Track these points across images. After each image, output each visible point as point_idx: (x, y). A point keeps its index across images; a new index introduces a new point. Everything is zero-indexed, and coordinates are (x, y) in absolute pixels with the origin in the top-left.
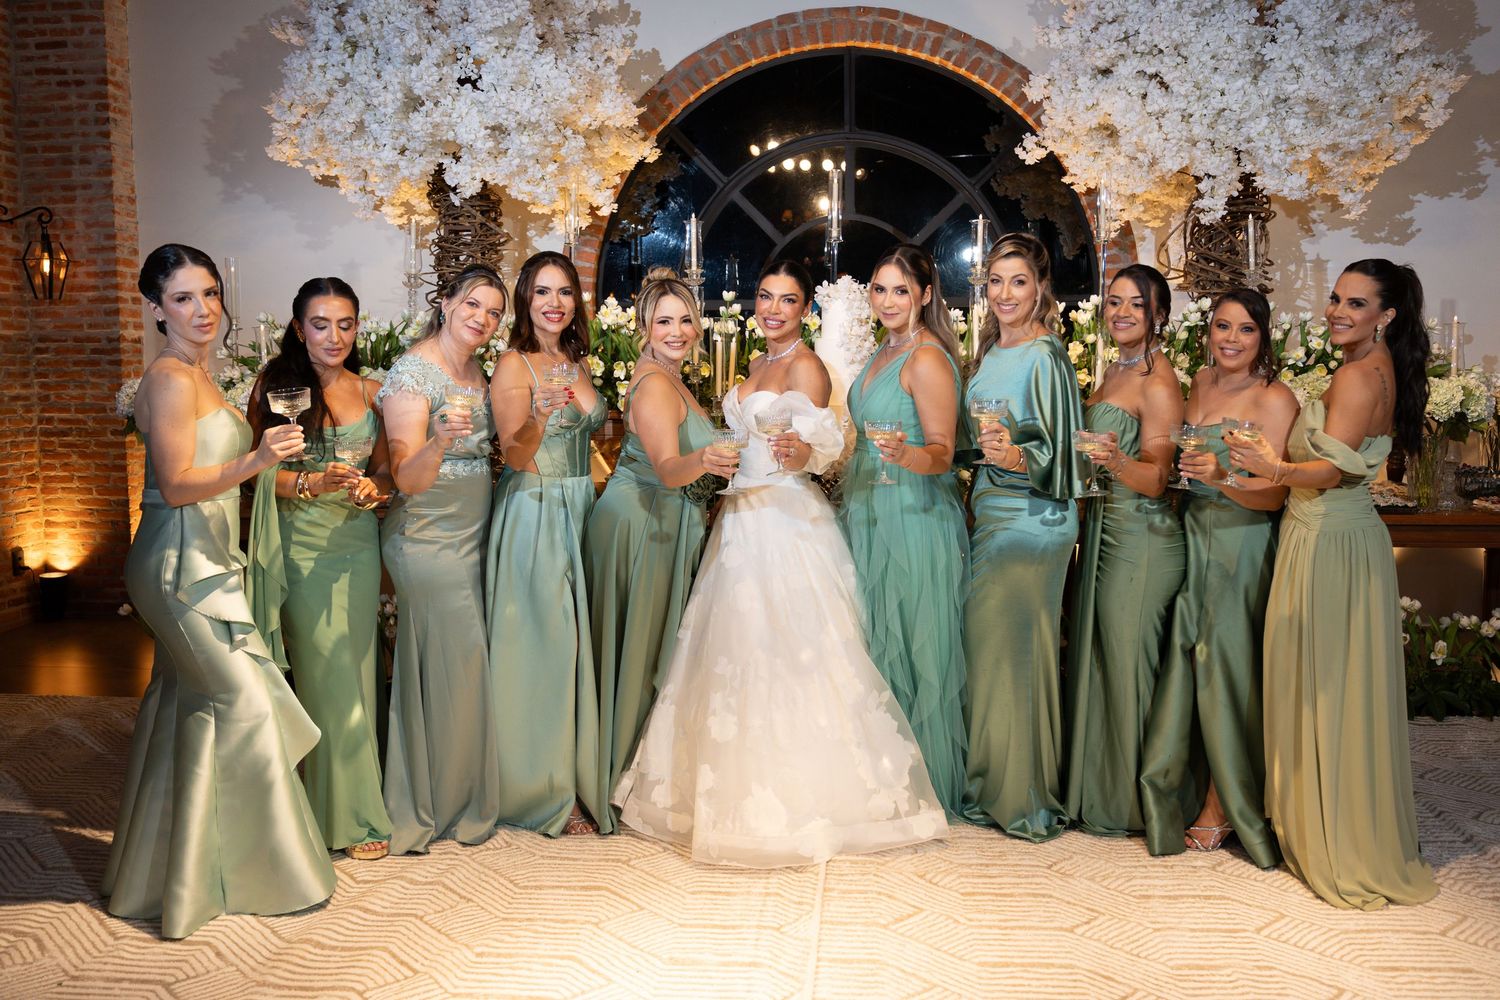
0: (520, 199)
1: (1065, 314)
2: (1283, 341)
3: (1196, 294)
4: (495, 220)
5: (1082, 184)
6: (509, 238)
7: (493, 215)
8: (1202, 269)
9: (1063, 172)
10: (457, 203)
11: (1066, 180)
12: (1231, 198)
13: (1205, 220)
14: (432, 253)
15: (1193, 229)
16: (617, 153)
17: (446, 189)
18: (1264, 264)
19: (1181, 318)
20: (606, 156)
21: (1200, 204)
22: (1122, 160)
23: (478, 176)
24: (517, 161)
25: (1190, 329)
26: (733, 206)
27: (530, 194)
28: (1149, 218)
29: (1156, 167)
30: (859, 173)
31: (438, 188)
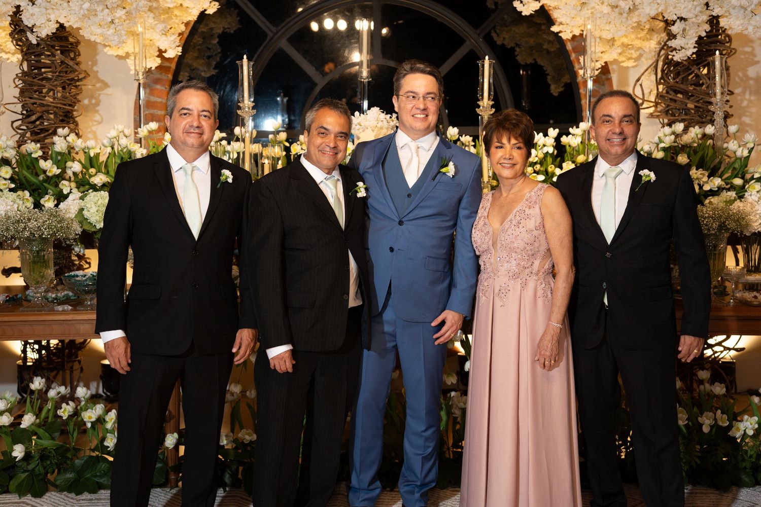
0: (93, 38)
1: (557, 139)
2: (748, 157)
3: (666, 121)
4: (72, 59)
5: (569, 31)
6: (87, 75)
7: (72, 55)
8: (671, 99)
9: (551, 22)
10: (34, 42)
11: (555, 29)
12: (700, 38)
13: (678, 57)
14: (17, 86)
15: (663, 66)
16: (181, 5)
17: (26, 29)
18: (728, 94)
19: (656, 140)
20: (171, 6)
21: (673, 43)
22: (606, 9)
23: (53, 17)
24: (87, 5)
25: (664, 149)
26: (281, 51)
27: (102, 35)
28: (624, 59)
29: (636, 13)
30: (384, 31)
31: (18, 29)
